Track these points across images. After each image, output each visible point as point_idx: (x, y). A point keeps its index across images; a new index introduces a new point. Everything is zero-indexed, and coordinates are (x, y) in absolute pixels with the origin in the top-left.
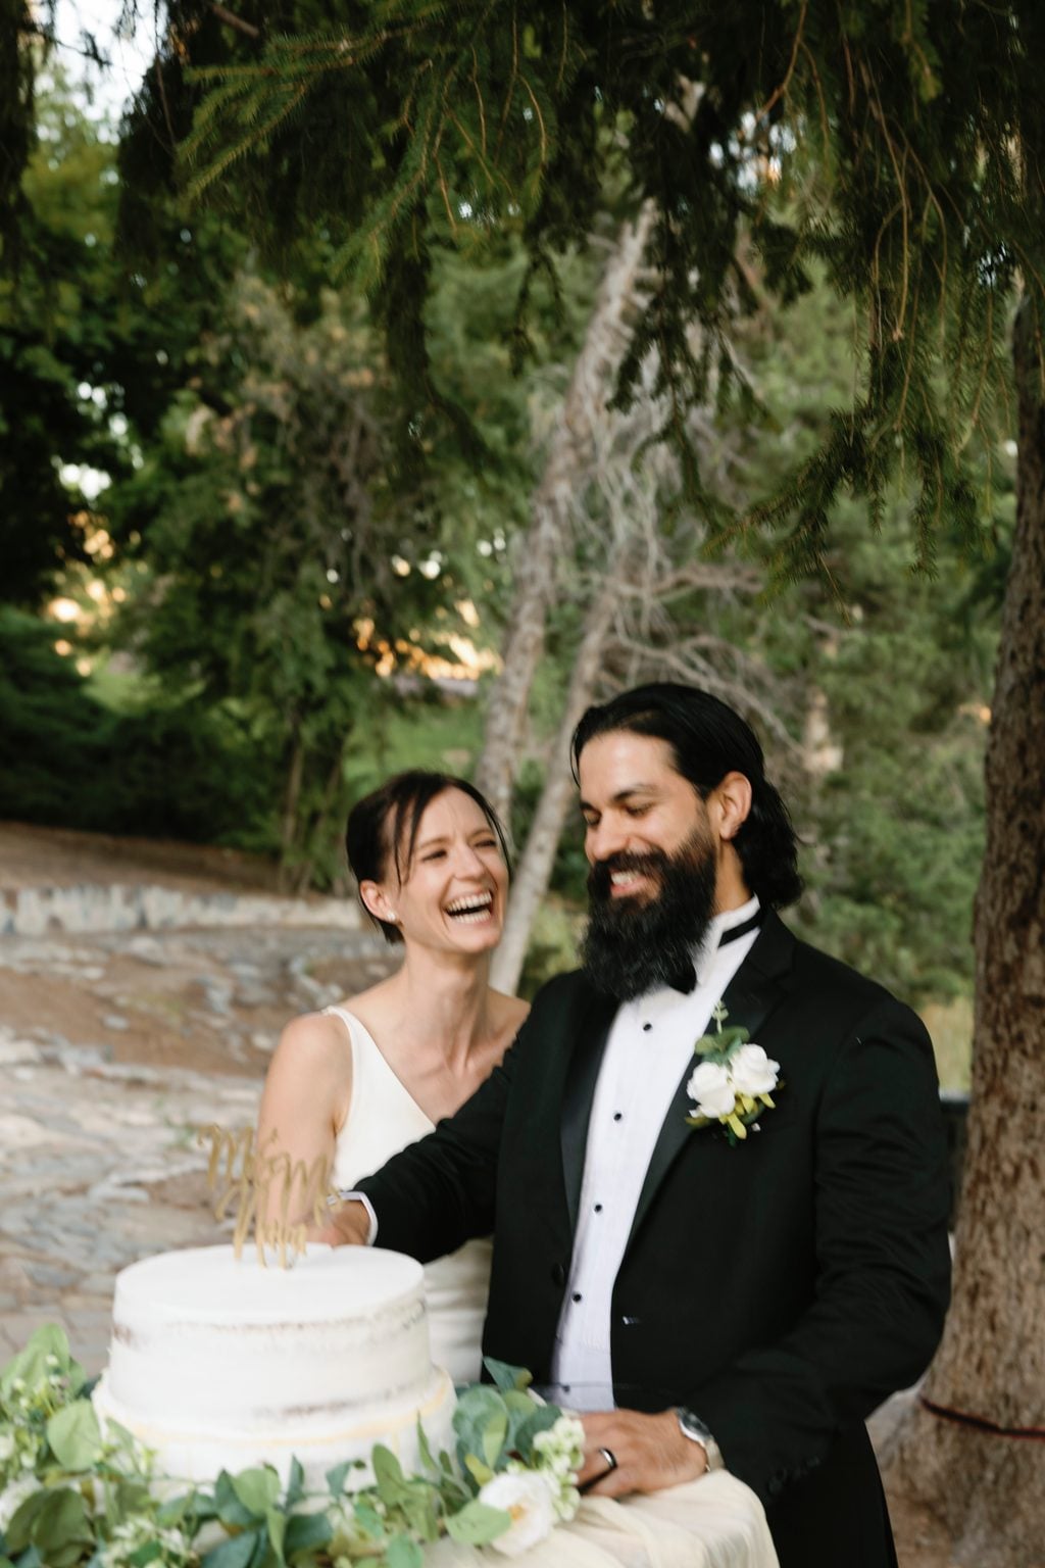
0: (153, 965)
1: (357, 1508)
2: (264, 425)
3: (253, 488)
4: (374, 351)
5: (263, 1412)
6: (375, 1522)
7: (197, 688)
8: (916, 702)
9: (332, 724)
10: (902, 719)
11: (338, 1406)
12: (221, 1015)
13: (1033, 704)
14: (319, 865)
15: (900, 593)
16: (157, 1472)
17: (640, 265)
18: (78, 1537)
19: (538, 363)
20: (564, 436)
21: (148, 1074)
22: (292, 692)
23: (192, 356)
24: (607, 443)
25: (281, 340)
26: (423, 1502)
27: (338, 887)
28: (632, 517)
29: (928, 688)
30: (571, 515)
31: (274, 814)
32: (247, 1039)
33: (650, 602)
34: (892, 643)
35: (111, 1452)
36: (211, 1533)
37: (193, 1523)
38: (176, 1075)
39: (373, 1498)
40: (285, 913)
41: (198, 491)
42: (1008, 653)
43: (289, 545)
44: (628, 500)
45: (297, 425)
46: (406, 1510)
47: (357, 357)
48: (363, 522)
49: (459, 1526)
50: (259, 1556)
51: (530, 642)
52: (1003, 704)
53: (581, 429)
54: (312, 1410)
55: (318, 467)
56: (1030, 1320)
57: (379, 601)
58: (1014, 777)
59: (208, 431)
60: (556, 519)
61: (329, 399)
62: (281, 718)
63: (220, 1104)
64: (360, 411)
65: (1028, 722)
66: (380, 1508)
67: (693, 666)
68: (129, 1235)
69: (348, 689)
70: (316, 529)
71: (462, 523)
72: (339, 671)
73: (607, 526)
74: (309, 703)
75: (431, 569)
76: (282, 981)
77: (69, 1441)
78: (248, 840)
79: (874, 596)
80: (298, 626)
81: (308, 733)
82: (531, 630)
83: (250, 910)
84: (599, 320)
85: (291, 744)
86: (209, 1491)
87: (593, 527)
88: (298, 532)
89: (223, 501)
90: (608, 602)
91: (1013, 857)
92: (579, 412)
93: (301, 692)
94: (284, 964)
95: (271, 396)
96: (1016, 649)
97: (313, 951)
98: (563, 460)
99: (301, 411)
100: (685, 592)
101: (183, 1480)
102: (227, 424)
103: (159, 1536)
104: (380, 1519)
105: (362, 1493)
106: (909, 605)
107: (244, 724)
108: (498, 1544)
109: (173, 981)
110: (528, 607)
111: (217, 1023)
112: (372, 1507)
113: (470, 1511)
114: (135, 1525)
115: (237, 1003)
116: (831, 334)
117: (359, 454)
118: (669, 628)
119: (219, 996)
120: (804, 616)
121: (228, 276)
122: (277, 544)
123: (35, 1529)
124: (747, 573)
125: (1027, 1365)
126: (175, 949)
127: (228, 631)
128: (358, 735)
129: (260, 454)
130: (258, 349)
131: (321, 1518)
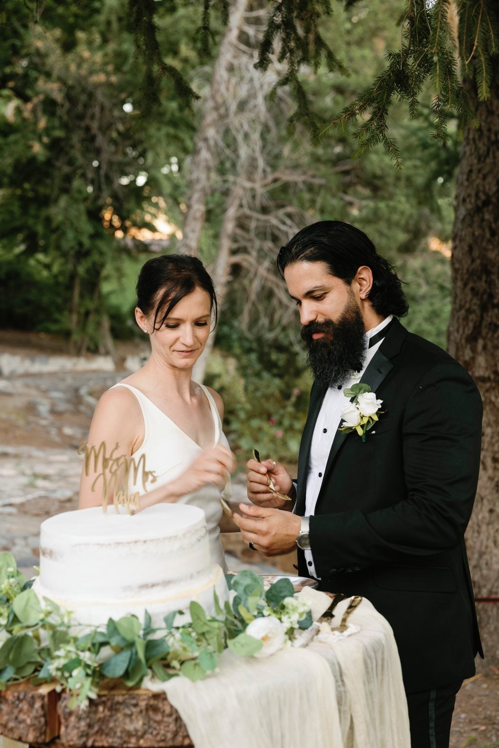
0: (9, 395)
1: (181, 634)
2: (50, 105)
3: (45, 140)
4: (106, 64)
5: (128, 588)
6: (192, 642)
7: (22, 248)
8: (402, 237)
9: (94, 264)
10: (394, 246)
11: (167, 583)
12: (45, 419)
13: (475, 225)
14: (92, 339)
15: (390, 180)
16: (73, 623)
17: (246, 11)
18: (33, 660)
19: (193, 67)
20: (210, 104)
21: (10, 449)
22: (72, 248)
23: (8, 70)
24: (233, 107)
25: (55, 60)
26: (217, 631)
27: (102, 350)
28: (248, 145)
29: (406, 230)
30: (216, 144)
31: (66, 313)
32: (60, 430)
33: (260, 191)
34: (388, 206)
35: (49, 614)
36: (106, 652)
37: (96, 647)
38: (24, 449)
39: (190, 629)
40: (75, 365)
41: (16, 142)
42: (461, 198)
43: (66, 169)
44: (246, 136)
45: (67, 105)
46: (207, 636)
47: (97, 67)
48: (105, 156)
49: (234, 645)
50: (132, 663)
51: (198, 214)
52: (459, 225)
53: (220, 100)
54: (153, 586)
55: (79, 127)
56: (485, 543)
57: (115, 197)
58: (466, 263)
59: (18, 111)
60: (209, 148)
61: (84, 90)
62: (66, 263)
63: (49, 463)
64: (100, 96)
65: (473, 234)
66: (194, 634)
67: (284, 223)
68: (9, 531)
69: (102, 245)
70: (80, 160)
71: (157, 154)
72: (96, 236)
73: (235, 151)
74: (82, 253)
75: (141, 180)
76: (76, 399)
77: (25, 609)
78: (54, 327)
79: (378, 183)
80: (73, 212)
81: (81, 270)
82: (199, 209)
83: (56, 364)
84: (226, 41)
85: (73, 276)
86: (103, 630)
87: (228, 152)
88: (71, 162)
89: (30, 147)
90: (238, 191)
91: (468, 305)
92: (218, 91)
93: (77, 247)
94: (77, 390)
95: (52, 90)
96: (466, 196)
97: (91, 383)
98: (211, 117)
99: (69, 97)
100: (278, 184)
101: (89, 626)
102: (29, 106)
103: (78, 655)
104: (194, 641)
105: (183, 627)
106: (395, 186)
107: (48, 267)
108: (256, 655)
109: (19, 402)
110: (196, 196)
111: (44, 422)
112: (189, 634)
113: (241, 637)
114: (65, 650)
115: (53, 412)
116: (348, 44)
117: (101, 119)
118: (271, 204)
119: (44, 408)
120: (341, 194)
121: (25, 26)
122: (59, 169)
123: (11, 656)
124: (311, 173)
125: (484, 566)
126: (18, 386)
127: (36, 217)
128: (108, 270)
129: (48, 121)
130: (44, 64)
131: (162, 641)
